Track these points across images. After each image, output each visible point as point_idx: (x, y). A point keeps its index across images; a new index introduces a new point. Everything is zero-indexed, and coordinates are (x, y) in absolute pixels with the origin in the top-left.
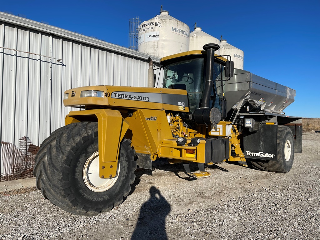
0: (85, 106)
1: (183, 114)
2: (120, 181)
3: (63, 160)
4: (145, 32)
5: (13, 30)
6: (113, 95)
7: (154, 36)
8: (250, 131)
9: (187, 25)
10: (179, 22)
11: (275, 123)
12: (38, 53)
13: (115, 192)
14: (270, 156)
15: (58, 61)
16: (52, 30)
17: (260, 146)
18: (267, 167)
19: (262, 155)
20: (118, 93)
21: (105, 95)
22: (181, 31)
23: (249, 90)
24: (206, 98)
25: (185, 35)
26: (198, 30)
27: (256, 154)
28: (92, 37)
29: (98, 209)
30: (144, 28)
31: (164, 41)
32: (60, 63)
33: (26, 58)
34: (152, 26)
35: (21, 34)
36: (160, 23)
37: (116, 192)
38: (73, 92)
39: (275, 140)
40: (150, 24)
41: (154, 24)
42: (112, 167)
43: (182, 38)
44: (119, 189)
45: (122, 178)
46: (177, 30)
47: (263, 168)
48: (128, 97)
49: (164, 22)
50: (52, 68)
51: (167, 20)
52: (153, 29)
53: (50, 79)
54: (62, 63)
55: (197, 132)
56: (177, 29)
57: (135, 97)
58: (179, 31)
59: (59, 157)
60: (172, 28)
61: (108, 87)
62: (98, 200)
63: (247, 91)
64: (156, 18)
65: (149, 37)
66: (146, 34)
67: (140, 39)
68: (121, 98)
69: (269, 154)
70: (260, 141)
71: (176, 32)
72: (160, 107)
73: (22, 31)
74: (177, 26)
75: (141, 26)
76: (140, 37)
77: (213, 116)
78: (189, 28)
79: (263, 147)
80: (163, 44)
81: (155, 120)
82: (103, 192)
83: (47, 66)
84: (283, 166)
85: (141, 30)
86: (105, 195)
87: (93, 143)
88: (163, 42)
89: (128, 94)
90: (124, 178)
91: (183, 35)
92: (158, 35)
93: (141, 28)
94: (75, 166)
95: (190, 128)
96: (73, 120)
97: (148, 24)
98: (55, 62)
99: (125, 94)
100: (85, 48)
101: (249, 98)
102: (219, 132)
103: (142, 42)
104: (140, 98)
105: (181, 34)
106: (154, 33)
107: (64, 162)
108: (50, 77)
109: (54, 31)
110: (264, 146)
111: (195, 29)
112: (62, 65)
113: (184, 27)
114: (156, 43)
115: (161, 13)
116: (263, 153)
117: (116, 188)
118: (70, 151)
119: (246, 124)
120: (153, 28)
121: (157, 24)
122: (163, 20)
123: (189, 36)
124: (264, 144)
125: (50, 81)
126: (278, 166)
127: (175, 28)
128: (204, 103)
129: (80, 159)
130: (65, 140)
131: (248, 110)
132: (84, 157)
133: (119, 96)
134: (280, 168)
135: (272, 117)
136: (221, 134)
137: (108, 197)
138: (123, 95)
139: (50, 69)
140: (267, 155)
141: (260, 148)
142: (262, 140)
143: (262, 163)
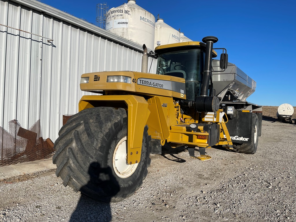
0: (102, 91)
1: (182, 101)
2: (140, 166)
3: (98, 147)
4: (114, 19)
5: (4, 5)
6: (139, 82)
7: (123, 23)
8: (231, 117)
9: (153, 16)
10: (147, 12)
11: (250, 111)
12: (29, 31)
13: (136, 177)
14: (245, 139)
15: (49, 41)
16: (44, 8)
17: (236, 130)
18: (239, 149)
19: (238, 139)
20: (142, 79)
21: (133, 81)
22: (148, 21)
23: (234, 81)
24: (205, 87)
25: (151, 25)
26: (161, 21)
27: (232, 138)
28: (82, 19)
29: (124, 195)
30: (113, 14)
31: (133, 28)
32: (50, 44)
33: (16, 35)
34: (121, 13)
35: (12, 10)
36: (129, 11)
37: (138, 177)
38: (95, 76)
39: (250, 126)
40: (119, 11)
41: (124, 11)
42: (137, 153)
43: (149, 27)
44: (139, 174)
45: (142, 164)
46: (145, 20)
47: (236, 150)
48: (149, 84)
49: (133, 11)
50: (42, 48)
51: (136, 9)
52: (122, 17)
53: (41, 60)
54: (52, 43)
55: (192, 118)
56: (145, 18)
57: (154, 84)
58: (147, 21)
59: (94, 144)
60: (141, 17)
61: (135, 73)
62: (125, 186)
63: (232, 82)
64: (126, 6)
65: (118, 23)
66: (115, 20)
67: (108, 25)
68: (144, 84)
69: (243, 137)
70: (236, 127)
71: (144, 22)
72: (170, 94)
73: (13, 6)
74: (145, 15)
75: (109, 12)
76: (109, 23)
77: (215, 104)
78: (155, 19)
79: (238, 132)
80: (131, 31)
81: (166, 106)
82: (127, 178)
83: (38, 46)
84: (253, 148)
85: (109, 16)
86: (129, 181)
87: (122, 130)
88: (131, 30)
89: (149, 81)
90: (143, 164)
91: (150, 24)
92: (127, 23)
93: (110, 14)
94: (107, 153)
95: (185, 114)
96: (88, 104)
97: (117, 11)
98: (45, 42)
99: (147, 80)
100: (75, 30)
101: (231, 88)
102: (213, 119)
103: (110, 28)
104: (157, 85)
105: (149, 24)
106: (124, 21)
107: (99, 149)
108: (40, 58)
109: (46, 9)
110: (240, 130)
111: (158, 21)
112: (53, 46)
113: (151, 17)
114: (125, 30)
115: (129, 2)
116: (239, 137)
117: (137, 174)
118: (103, 138)
119: (228, 111)
120: (122, 15)
121: (126, 12)
122: (132, 9)
123: (154, 25)
124: (239, 129)
125: (40, 62)
126: (249, 148)
127: (143, 18)
128: (204, 92)
129: (111, 146)
130: (96, 126)
131: (229, 99)
132: (114, 144)
133: (143, 82)
134: (250, 149)
135: (248, 106)
136: (214, 121)
137: (132, 183)
138: (145, 82)
139: (40, 49)
140: (242, 139)
141: (236, 132)
142: (238, 125)
143: (235, 145)
